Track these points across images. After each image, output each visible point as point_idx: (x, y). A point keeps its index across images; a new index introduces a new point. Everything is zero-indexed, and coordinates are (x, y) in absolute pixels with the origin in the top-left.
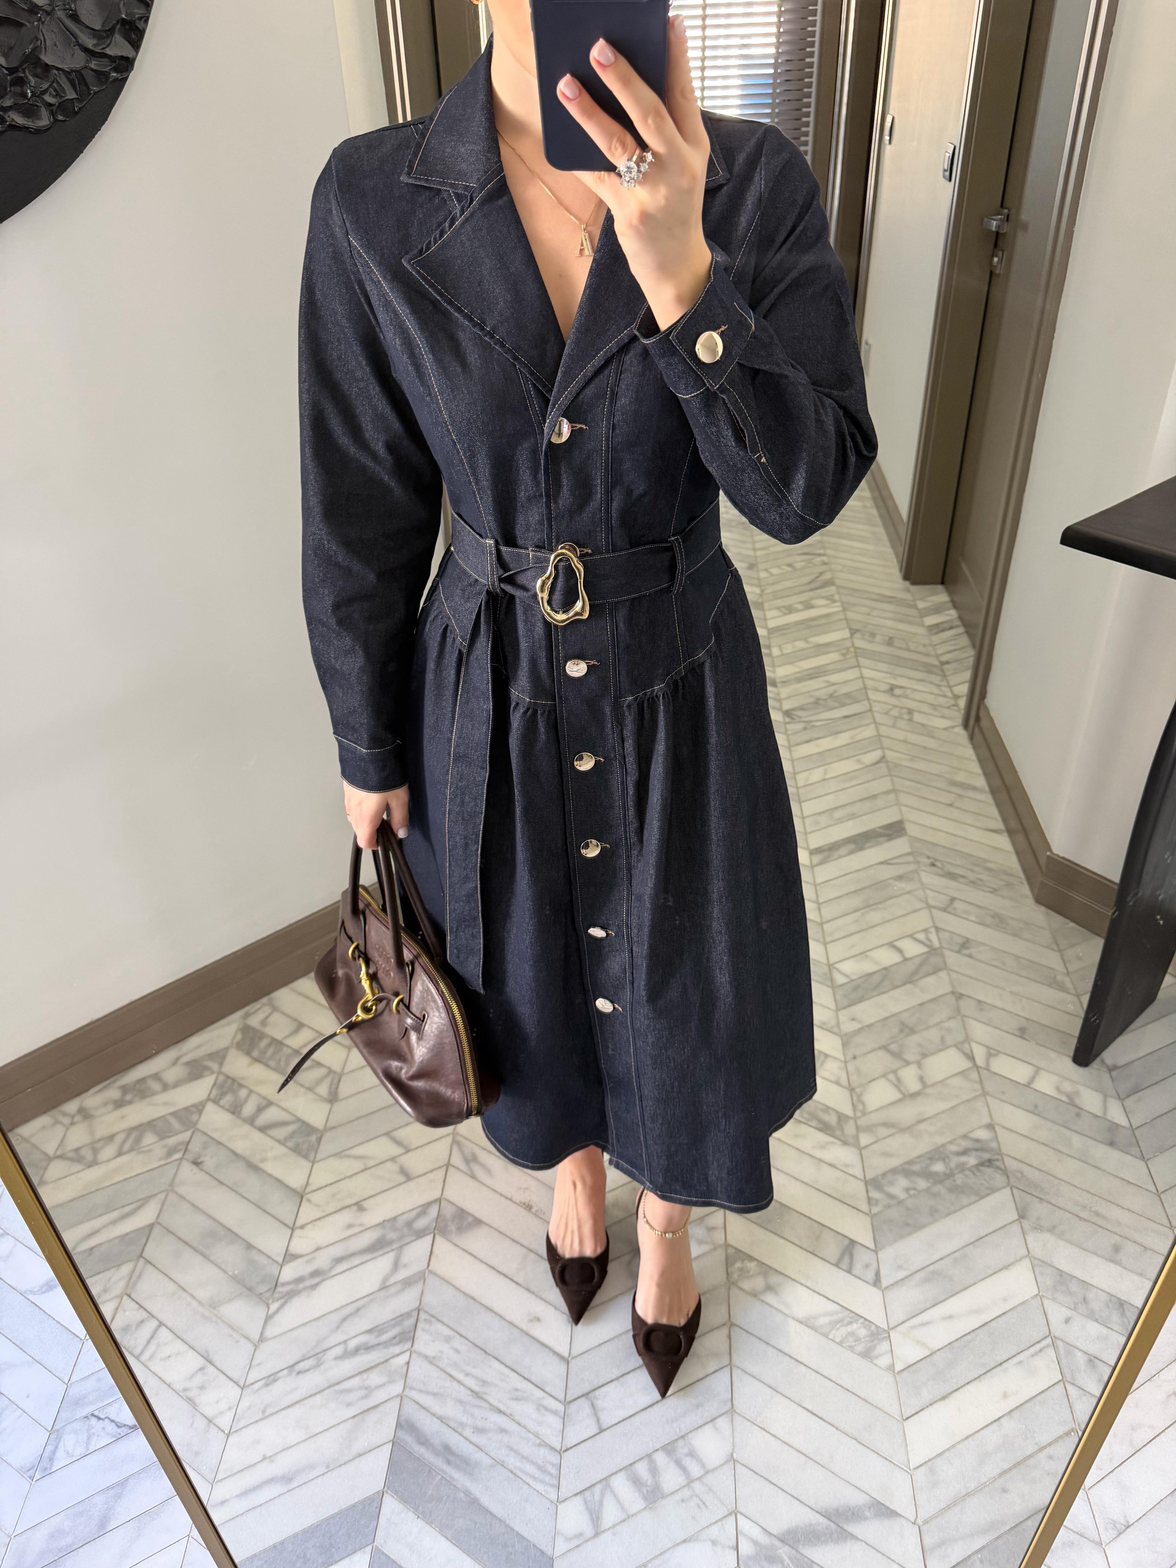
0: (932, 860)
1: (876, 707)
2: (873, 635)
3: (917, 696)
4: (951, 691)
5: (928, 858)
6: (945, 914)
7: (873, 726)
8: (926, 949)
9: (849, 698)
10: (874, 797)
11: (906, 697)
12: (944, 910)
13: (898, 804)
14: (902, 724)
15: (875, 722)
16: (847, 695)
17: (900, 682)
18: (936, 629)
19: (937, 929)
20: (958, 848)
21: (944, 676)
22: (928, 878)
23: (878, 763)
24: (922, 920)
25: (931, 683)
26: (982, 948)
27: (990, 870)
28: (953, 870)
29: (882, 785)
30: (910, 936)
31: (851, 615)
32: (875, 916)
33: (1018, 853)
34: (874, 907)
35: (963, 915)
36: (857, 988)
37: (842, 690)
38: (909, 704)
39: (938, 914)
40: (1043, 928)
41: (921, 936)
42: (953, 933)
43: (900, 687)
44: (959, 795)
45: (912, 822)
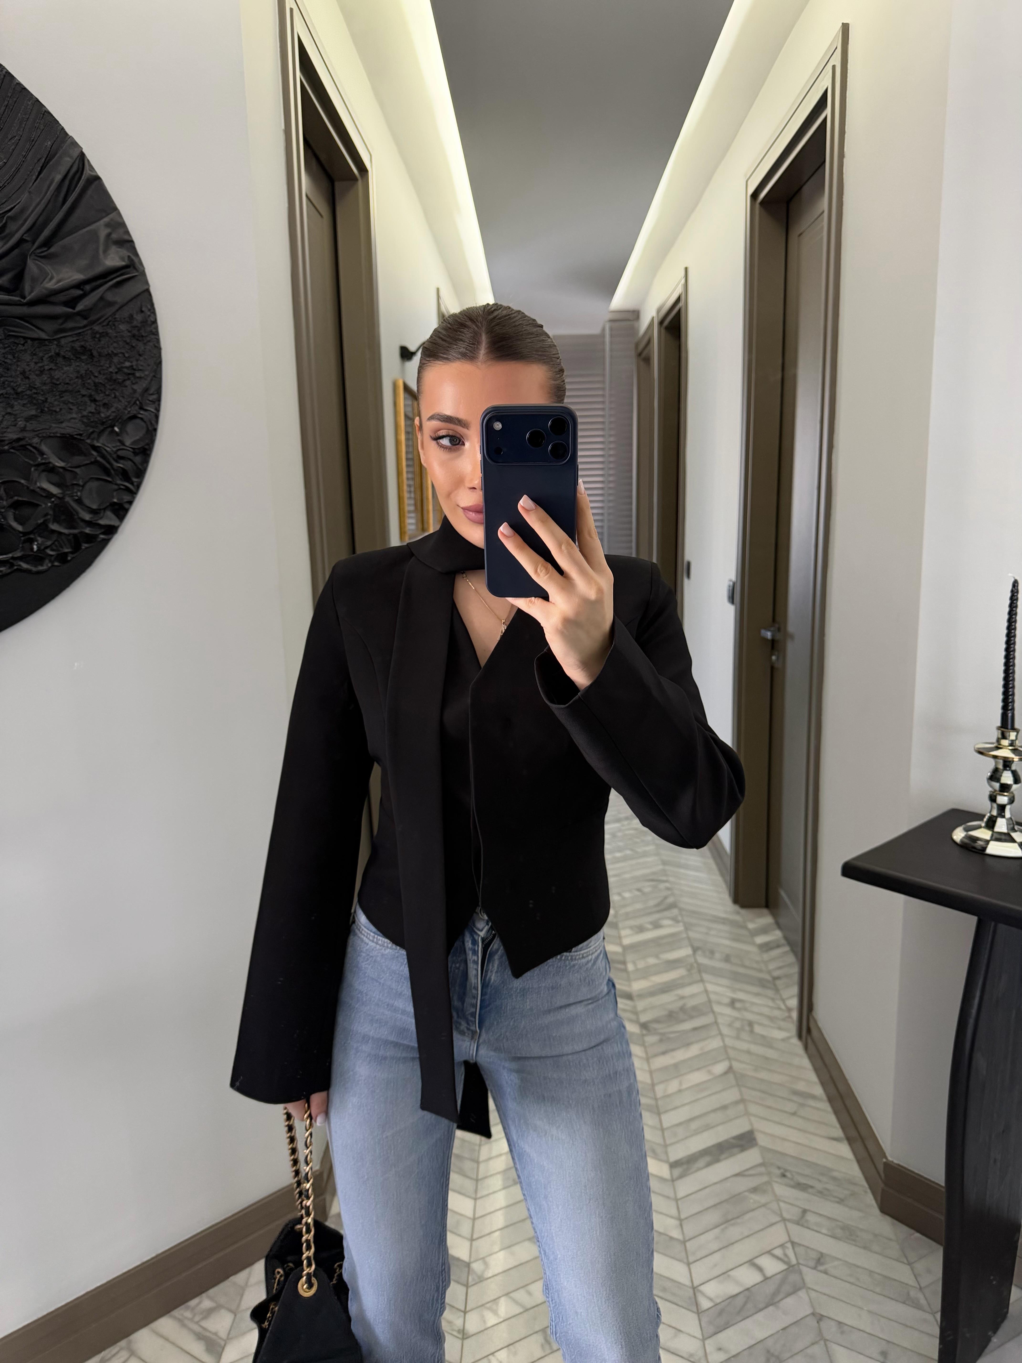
0: (782, 1171)
1: (720, 1020)
2: (712, 952)
3: (755, 1009)
4: (784, 1004)
5: (779, 1168)
6: (799, 1227)
7: (719, 1037)
8: (785, 1267)
9: (697, 1012)
10: (724, 1108)
11: (746, 1009)
12: (798, 1223)
13: (747, 1114)
14: (745, 1036)
15: (721, 1034)
16: (694, 1008)
17: (740, 996)
18: (766, 947)
19: (793, 1243)
20: (805, 1158)
21: (777, 990)
22: (781, 1189)
23: (726, 1073)
24: (778, 1235)
25: (767, 997)
26: (836, 1263)
27: (836, 1179)
28: (802, 1180)
29: (731, 1095)
30: (769, 1252)
31: (692, 934)
32: (734, 1232)
33: (859, 1161)
34: (733, 1222)
35: (815, 1228)
36: (721, 1313)
37: (691, 1003)
38: (749, 1016)
39: (793, 1228)
40: (890, 1240)
41: (778, 1252)
42: (808, 1247)
43: (740, 1000)
44: (800, 1104)
45: (760, 1132)
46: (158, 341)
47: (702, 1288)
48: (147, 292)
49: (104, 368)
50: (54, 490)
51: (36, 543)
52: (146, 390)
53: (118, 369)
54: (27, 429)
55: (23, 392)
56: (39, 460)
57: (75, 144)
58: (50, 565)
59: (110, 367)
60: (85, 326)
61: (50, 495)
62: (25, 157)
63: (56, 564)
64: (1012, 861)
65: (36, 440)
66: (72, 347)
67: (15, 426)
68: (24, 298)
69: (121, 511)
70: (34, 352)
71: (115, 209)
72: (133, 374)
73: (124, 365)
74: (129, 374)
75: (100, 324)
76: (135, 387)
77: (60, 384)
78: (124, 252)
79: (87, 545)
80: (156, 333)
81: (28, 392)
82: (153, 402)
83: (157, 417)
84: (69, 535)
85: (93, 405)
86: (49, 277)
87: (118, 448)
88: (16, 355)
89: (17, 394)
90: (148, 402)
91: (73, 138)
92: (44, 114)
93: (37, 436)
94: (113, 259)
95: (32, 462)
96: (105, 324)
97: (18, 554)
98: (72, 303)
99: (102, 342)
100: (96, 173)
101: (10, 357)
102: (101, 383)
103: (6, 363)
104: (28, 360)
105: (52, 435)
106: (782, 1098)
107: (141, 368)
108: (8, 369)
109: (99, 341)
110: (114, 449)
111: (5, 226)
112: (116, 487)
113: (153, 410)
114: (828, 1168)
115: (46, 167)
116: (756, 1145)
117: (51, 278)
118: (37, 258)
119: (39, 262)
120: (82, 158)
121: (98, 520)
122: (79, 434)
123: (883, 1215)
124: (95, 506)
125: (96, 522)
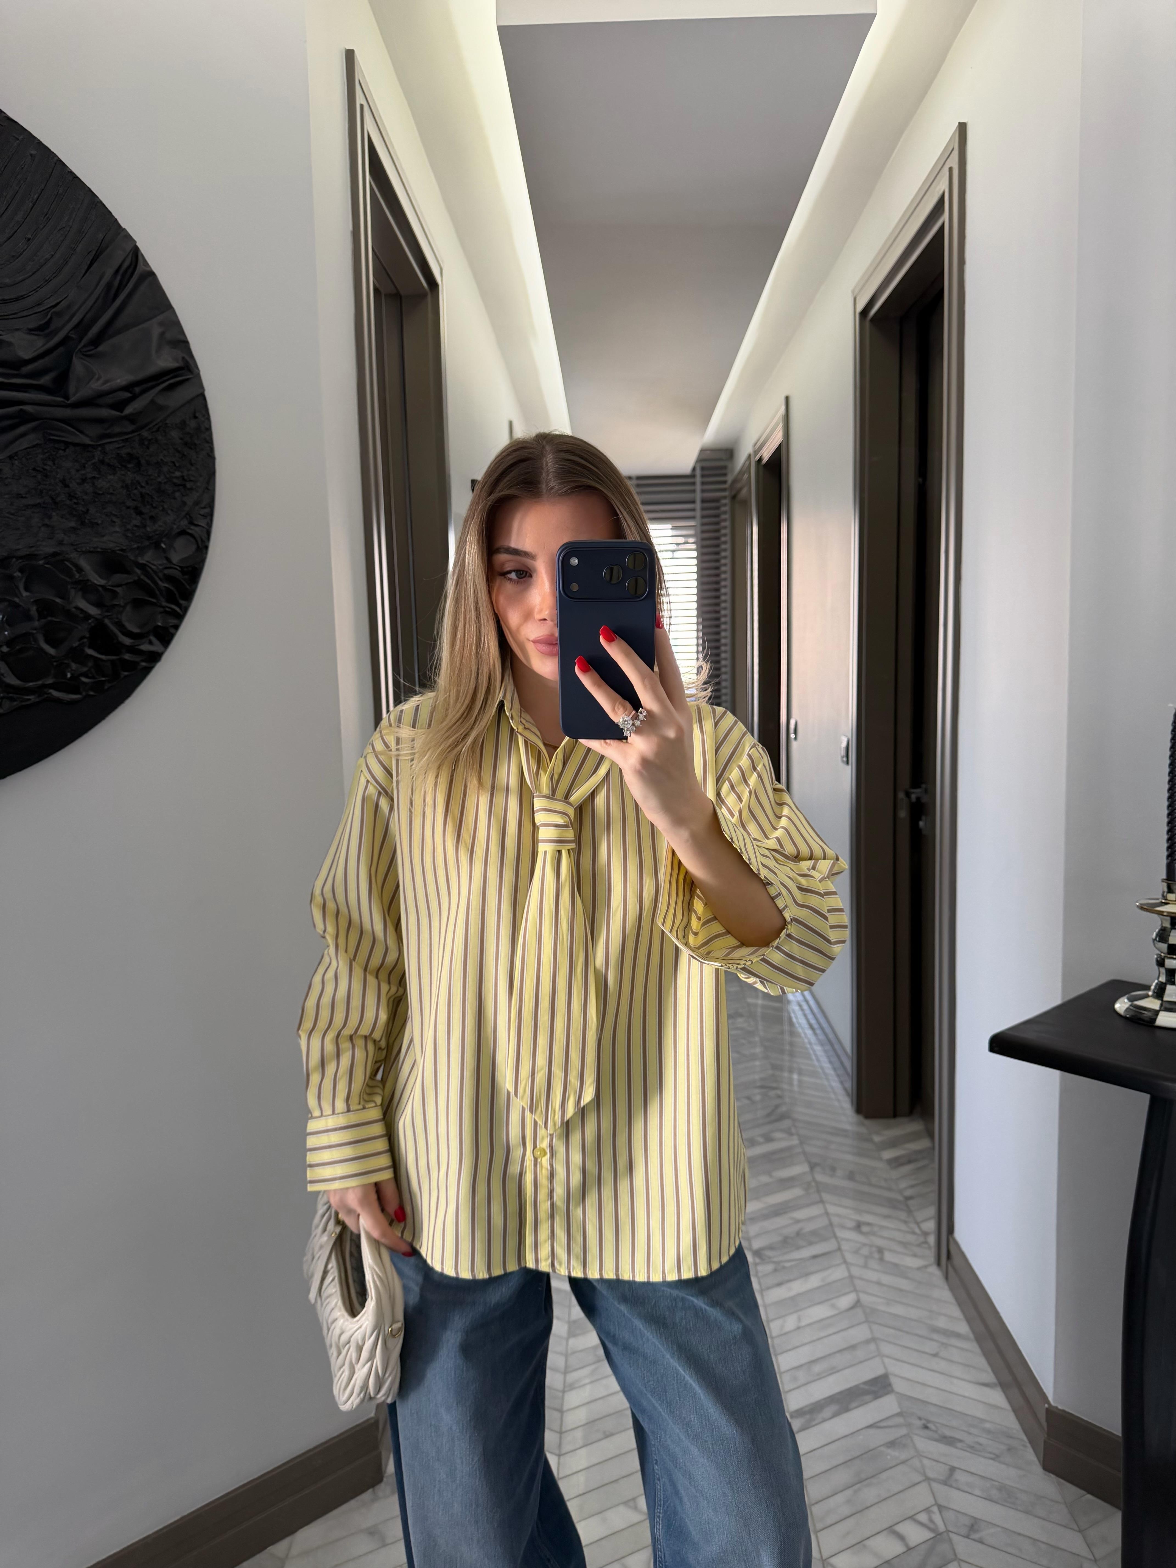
0: (923, 1422)
1: (845, 1246)
2: (833, 1169)
3: (885, 1233)
4: (919, 1227)
5: (920, 1419)
6: (946, 1487)
7: (843, 1267)
8: (930, 1534)
9: (817, 1236)
10: (853, 1347)
11: (874, 1234)
12: (945, 1483)
13: (879, 1355)
14: (873, 1264)
15: (845, 1262)
16: (814, 1233)
17: (867, 1218)
18: (896, 1163)
19: (940, 1508)
20: (949, 1406)
21: (910, 1212)
22: (922, 1443)
23: (852, 1308)
24: (921, 1497)
25: (898, 1219)
26: (993, 1530)
27: (989, 1432)
28: (948, 1433)
29: (860, 1333)
30: (911, 1518)
31: (808, 1149)
32: (870, 1494)
33: (1015, 1410)
34: (868, 1481)
35: (967, 1489)
37: (809, 1227)
38: (878, 1242)
39: (939, 1488)
40: (1057, 1502)
41: (922, 1517)
42: (959, 1512)
43: (869, 1224)
44: (943, 1344)
45: (896, 1376)
46: (212, 449)
47: (833, 1561)
48: (202, 397)
49: (152, 477)
50: (93, 611)
51: (70, 669)
52: (197, 503)
53: (168, 478)
54: (65, 542)
55: (62, 501)
56: (77, 577)
57: (128, 237)
58: (84, 694)
59: (159, 476)
60: (133, 432)
61: (88, 616)
62: (74, 250)
63: (92, 693)
65: (74, 555)
66: (118, 454)
67: (52, 538)
68: (67, 398)
69: (166, 637)
70: (76, 459)
71: (168, 307)
72: (184, 486)
73: (174, 475)
74: (179, 485)
75: (150, 429)
76: (185, 499)
77: (103, 494)
78: (179, 354)
79: (126, 673)
80: (210, 442)
81: (68, 502)
82: (205, 516)
83: (209, 533)
84: (107, 660)
85: (138, 517)
86: (96, 377)
87: (165, 566)
88: (56, 462)
89: (55, 503)
90: (199, 516)
91: (127, 232)
92: (96, 205)
93: (76, 550)
94: (166, 361)
95: (68, 579)
96: (154, 430)
97: (50, 681)
98: (120, 406)
99: (151, 450)
100: (150, 267)
101: (50, 463)
102: (148, 494)
103: (45, 469)
104: (69, 467)
105: (92, 549)
106: (921, 1337)
107: (192, 478)
108: (46, 476)
109: (148, 448)
110: (161, 567)
111: (48, 323)
112: (161, 609)
113: (204, 525)
114: (979, 1418)
115: (96, 260)
116: (892, 1391)
117: (98, 379)
118: (84, 357)
119: (84, 361)
120: (136, 252)
121: (139, 645)
122: (122, 550)
123: (1047, 1473)
124: (136, 630)
125: (137, 647)
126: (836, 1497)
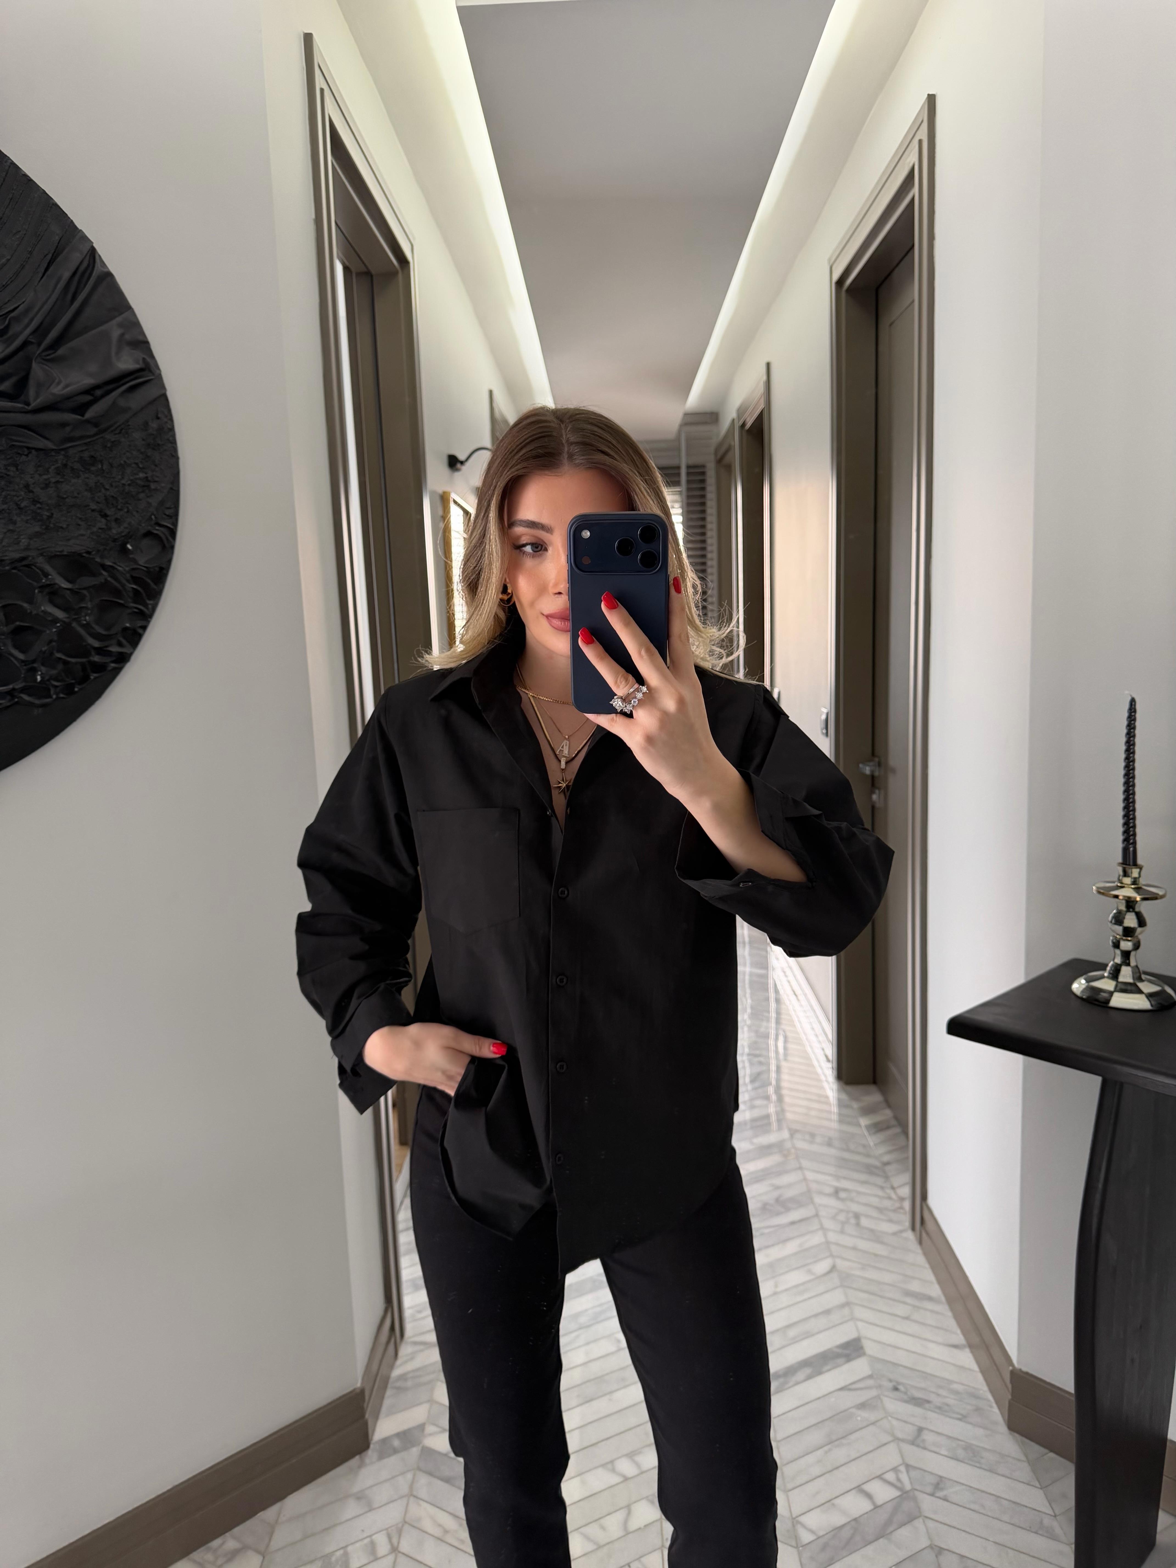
0: (894, 1383)
1: (822, 1213)
2: (812, 1136)
3: (862, 1199)
4: (896, 1193)
5: (890, 1381)
6: (914, 1448)
7: (820, 1233)
8: (897, 1493)
9: (796, 1202)
10: (827, 1312)
11: (852, 1200)
12: (913, 1443)
13: (853, 1319)
14: (850, 1229)
15: (822, 1228)
16: (792, 1200)
17: (845, 1184)
18: (874, 1129)
19: (908, 1467)
20: (919, 1368)
21: (887, 1177)
22: (892, 1405)
23: (829, 1272)
24: (890, 1457)
25: (876, 1185)
26: (958, 1488)
27: (957, 1393)
28: (917, 1394)
29: (835, 1298)
30: (880, 1477)
31: (788, 1116)
32: (840, 1454)
33: (983, 1372)
34: (838, 1442)
35: (933, 1448)
36: (824, 1547)
37: (788, 1194)
38: (855, 1208)
39: (907, 1448)
40: (1019, 1460)
41: (891, 1477)
42: (925, 1471)
43: (845, 1190)
44: (914, 1306)
45: (869, 1339)
46: (175, 450)
47: (802, 1519)
48: (164, 396)
49: (116, 480)
51: (39, 673)
52: (162, 503)
53: (131, 480)
54: (31, 547)
55: (26, 507)
56: (44, 581)
57: (85, 238)
58: (54, 696)
59: (123, 478)
60: (95, 435)
61: (56, 620)
62: (31, 253)
63: (62, 695)
64: (1139, 1014)
65: (40, 560)
66: (81, 457)
67: (18, 543)
68: (28, 404)
69: (134, 637)
70: (39, 464)
71: (129, 308)
72: (148, 486)
73: (137, 476)
74: (144, 486)
75: (112, 431)
76: (150, 500)
77: (67, 497)
78: (139, 355)
79: (95, 675)
80: (173, 442)
81: (32, 507)
82: (170, 516)
83: (174, 533)
84: (76, 663)
85: (103, 520)
86: (57, 381)
87: (131, 567)
88: (19, 467)
89: (20, 508)
90: (164, 516)
91: (83, 232)
92: (51, 207)
93: (42, 555)
94: (126, 362)
95: (35, 584)
96: (117, 432)
97: (19, 685)
98: (81, 409)
99: (114, 452)
100: (108, 268)
101: (13, 469)
102: (113, 497)
103: (8, 475)
104: (32, 473)
105: (58, 553)
106: (894, 1300)
107: (157, 479)
108: (10, 483)
109: (111, 450)
110: (127, 569)
111: (7, 328)
112: (129, 611)
113: (169, 525)
114: (947, 1380)
115: (53, 263)
116: (864, 1354)
117: (59, 383)
118: (43, 361)
119: (45, 366)
120: (93, 252)
121: (107, 647)
122: (88, 553)
123: (1012, 1433)
124: (104, 633)
125: (105, 649)
126: (806, 1457)
